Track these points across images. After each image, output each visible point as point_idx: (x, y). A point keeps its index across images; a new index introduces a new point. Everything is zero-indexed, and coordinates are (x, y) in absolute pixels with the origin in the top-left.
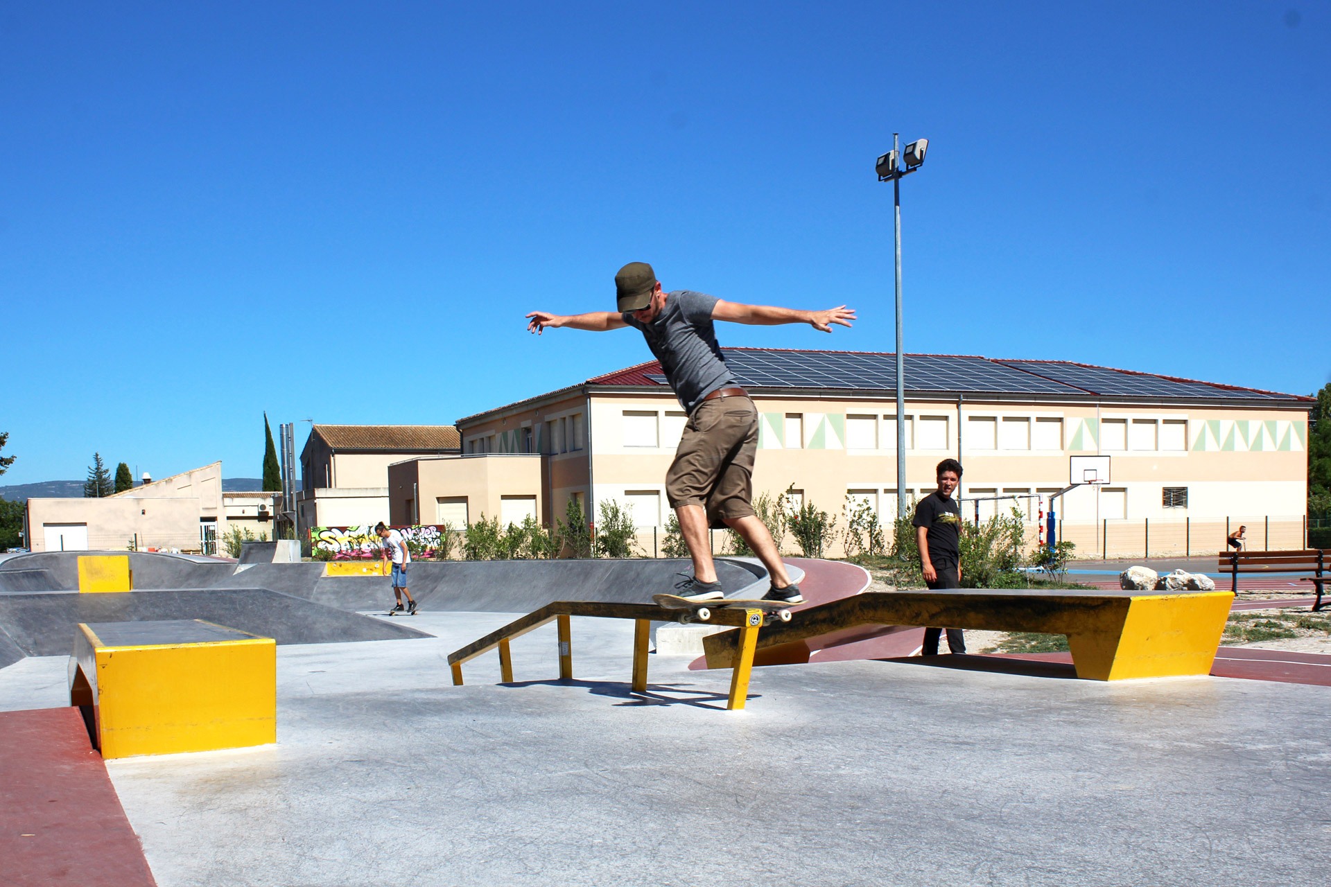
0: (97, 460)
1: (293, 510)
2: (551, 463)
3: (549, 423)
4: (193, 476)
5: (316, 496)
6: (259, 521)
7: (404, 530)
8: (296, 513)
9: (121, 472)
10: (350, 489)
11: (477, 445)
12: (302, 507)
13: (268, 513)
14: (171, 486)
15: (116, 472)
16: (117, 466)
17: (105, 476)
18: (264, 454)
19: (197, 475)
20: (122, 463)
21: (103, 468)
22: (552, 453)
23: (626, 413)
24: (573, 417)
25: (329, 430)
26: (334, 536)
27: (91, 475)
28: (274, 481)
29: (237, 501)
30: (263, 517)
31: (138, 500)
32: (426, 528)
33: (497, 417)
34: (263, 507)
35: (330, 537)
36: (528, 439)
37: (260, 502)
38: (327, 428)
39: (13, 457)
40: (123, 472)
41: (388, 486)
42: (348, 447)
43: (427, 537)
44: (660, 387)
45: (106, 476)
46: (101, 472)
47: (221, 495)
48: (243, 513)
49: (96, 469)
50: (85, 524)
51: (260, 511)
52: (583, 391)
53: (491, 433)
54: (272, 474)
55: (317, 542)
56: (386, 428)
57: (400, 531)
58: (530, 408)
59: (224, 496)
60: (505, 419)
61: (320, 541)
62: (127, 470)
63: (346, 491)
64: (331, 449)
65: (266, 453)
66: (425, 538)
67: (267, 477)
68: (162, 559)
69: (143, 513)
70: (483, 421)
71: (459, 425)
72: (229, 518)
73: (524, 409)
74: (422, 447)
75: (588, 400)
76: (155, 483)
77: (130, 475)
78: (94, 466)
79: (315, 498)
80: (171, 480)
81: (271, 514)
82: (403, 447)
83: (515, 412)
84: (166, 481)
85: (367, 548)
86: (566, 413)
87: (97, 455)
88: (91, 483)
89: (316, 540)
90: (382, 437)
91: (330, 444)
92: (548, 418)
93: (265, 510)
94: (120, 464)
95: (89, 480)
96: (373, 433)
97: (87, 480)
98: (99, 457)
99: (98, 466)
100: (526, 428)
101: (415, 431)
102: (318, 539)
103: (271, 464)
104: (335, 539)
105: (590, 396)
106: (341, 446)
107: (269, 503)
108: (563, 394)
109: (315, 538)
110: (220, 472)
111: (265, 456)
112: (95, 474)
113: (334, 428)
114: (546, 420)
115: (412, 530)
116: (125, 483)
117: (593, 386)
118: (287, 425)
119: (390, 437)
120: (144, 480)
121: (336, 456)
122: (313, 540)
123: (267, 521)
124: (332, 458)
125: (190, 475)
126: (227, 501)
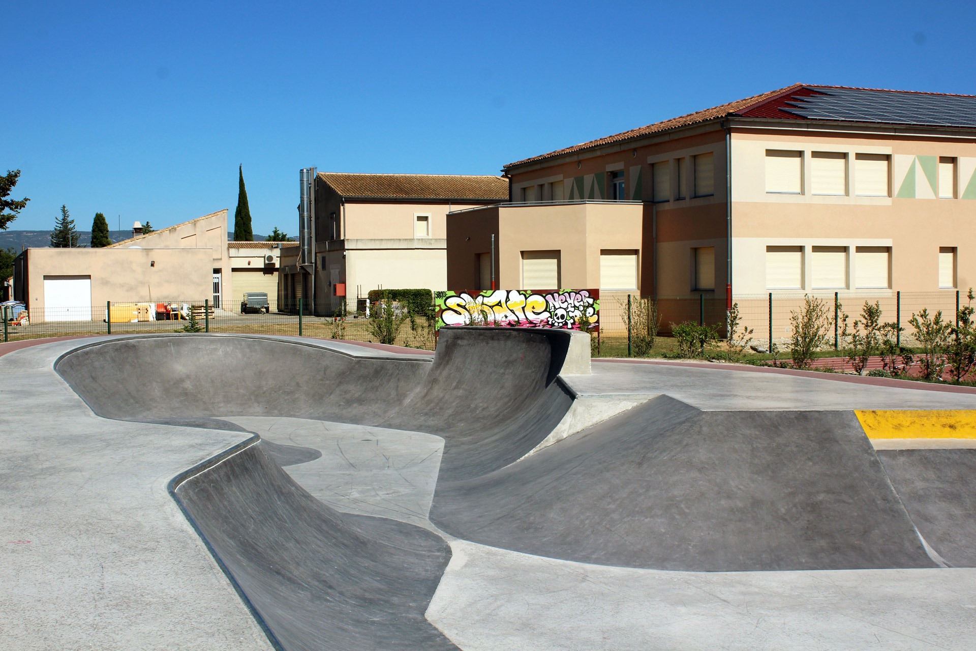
0: (64, 212)
1: (311, 263)
2: (657, 212)
3: (652, 165)
4: (198, 224)
5: (346, 247)
6: (264, 274)
7: (550, 296)
8: (314, 265)
9: (98, 221)
10: (382, 240)
11: (531, 194)
12: (324, 259)
13: (274, 264)
14: (175, 236)
15: (93, 222)
16: (94, 216)
17: (70, 226)
18: (237, 205)
19: (203, 224)
20: (99, 213)
21: (69, 219)
22: (656, 200)
23: (770, 153)
24: (695, 157)
25: (336, 178)
26: (463, 303)
27: (58, 225)
28: (245, 231)
29: (243, 252)
30: (268, 269)
31: (147, 250)
32: (576, 293)
33: (568, 160)
34: (270, 258)
35: (458, 305)
36: (615, 185)
37: (267, 252)
38: (332, 176)
39: (26, 200)
40: (100, 221)
41: (445, 237)
42: (358, 195)
43: (577, 304)
44: (809, 122)
45: (72, 226)
46: (67, 223)
47: (227, 246)
48: (249, 264)
49: (63, 219)
50: (89, 277)
51: (267, 262)
52: (722, 125)
53: (560, 177)
54: (244, 224)
55: (442, 311)
56: (390, 176)
57: (544, 297)
58: (624, 148)
59: (230, 246)
60: (579, 162)
61: (446, 310)
62: (104, 219)
63: (377, 242)
64: (341, 197)
65: (239, 204)
66: (575, 306)
67: (239, 227)
68: (294, 349)
69: (152, 265)
70: (545, 165)
71: (509, 171)
72: (234, 270)
73: (616, 149)
74: (433, 197)
75: (728, 136)
76: (159, 232)
77: (107, 225)
78: (61, 217)
79: (345, 250)
80: (175, 229)
81: (277, 266)
82: (414, 196)
83: (598, 153)
84: (170, 230)
85: (504, 319)
86: (686, 153)
87: (64, 207)
88: (58, 232)
89: (441, 309)
90: (390, 185)
91: (339, 192)
92: (651, 160)
93: (273, 262)
94: (97, 214)
95: (56, 229)
96: (381, 182)
97: (54, 229)
98: (66, 209)
99: (65, 217)
100: (611, 172)
101: (421, 181)
102: (444, 307)
103: (243, 215)
104: (464, 307)
105: (730, 131)
106: (352, 194)
107: (276, 253)
108: (686, 130)
109: (439, 306)
110: (226, 221)
111: (237, 208)
112: (62, 224)
113: (340, 176)
114: (649, 162)
115: (559, 295)
116: (102, 233)
117: (737, 119)
118: (308, 170)
119: (398, 186)
120: (135, 228)
121: (347, 205)
122: (437, 309)
123: (272, 274)
124: (342, 207)
125: (195, 223)
126: (233, 252)
